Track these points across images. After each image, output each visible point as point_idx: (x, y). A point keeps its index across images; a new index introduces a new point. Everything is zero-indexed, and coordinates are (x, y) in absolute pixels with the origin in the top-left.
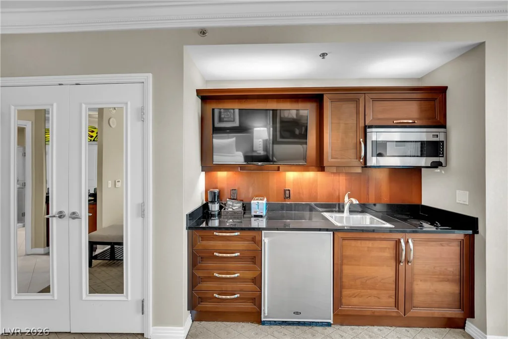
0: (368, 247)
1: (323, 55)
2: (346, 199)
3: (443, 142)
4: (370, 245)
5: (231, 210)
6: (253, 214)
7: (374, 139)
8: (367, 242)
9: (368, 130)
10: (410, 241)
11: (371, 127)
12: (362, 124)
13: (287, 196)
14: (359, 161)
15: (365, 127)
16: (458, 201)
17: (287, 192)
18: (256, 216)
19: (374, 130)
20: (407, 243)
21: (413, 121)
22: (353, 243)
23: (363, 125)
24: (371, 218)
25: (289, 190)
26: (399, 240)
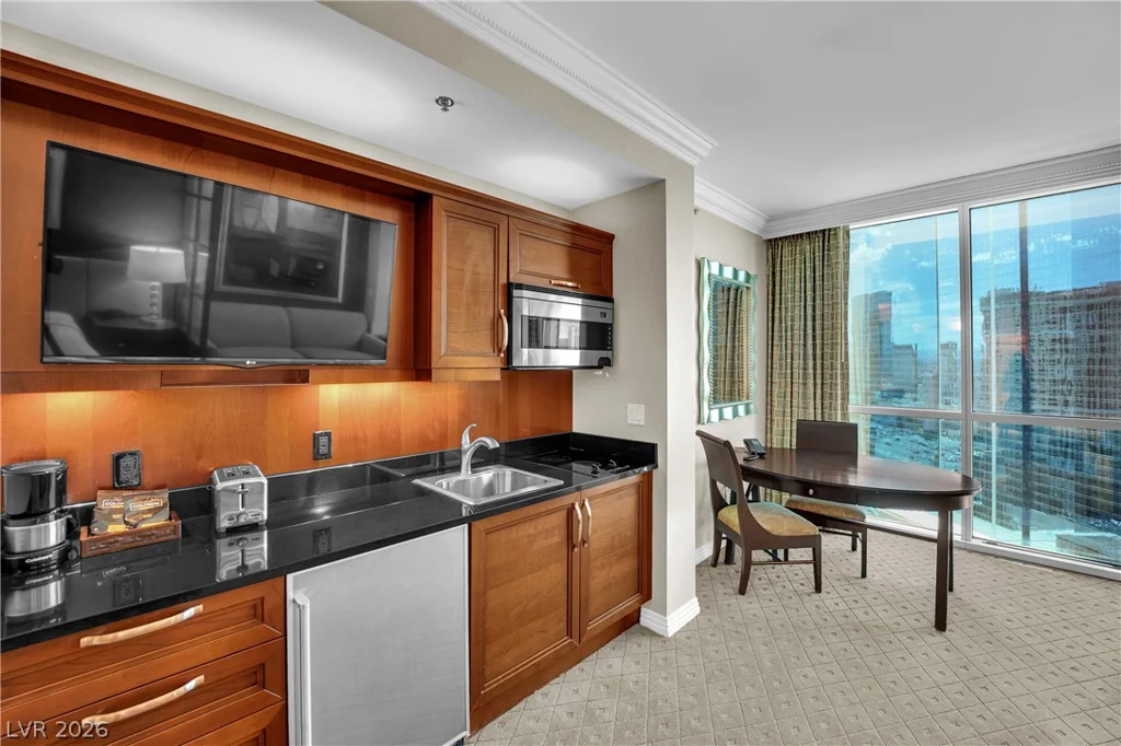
0: (529, 536)
1: (444, 102)
2: (466, 439)
3: (611, 325)
4: (532, 531)
5: (121, 528)
6: (224, 523)
7: (525, 312)
8: (527, 525)
9: (516, 293)
10: (587, 503)
11: (520, 287)
12: (503, 280)
13: (323, 450)
14: (498, 355)
15: (510, 287)
16: (629, 422)
17: (324, 440)
18: (231, 531)
19: (526, 293)
20: (583, 506)
21: (575, 285)
22: (503, 535)
23: (505, 281)
24: (514, 474)
25: (328, 435)
26: (573, 505)
